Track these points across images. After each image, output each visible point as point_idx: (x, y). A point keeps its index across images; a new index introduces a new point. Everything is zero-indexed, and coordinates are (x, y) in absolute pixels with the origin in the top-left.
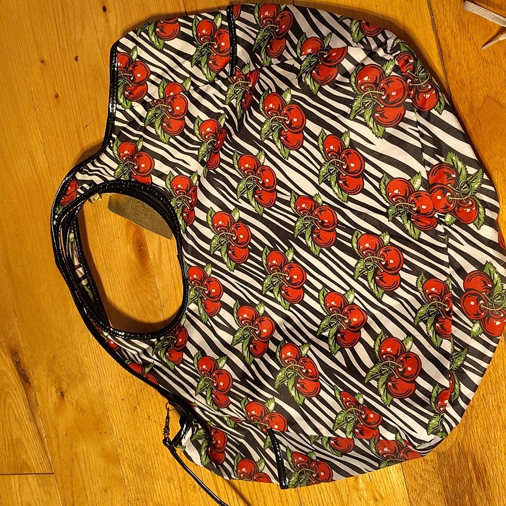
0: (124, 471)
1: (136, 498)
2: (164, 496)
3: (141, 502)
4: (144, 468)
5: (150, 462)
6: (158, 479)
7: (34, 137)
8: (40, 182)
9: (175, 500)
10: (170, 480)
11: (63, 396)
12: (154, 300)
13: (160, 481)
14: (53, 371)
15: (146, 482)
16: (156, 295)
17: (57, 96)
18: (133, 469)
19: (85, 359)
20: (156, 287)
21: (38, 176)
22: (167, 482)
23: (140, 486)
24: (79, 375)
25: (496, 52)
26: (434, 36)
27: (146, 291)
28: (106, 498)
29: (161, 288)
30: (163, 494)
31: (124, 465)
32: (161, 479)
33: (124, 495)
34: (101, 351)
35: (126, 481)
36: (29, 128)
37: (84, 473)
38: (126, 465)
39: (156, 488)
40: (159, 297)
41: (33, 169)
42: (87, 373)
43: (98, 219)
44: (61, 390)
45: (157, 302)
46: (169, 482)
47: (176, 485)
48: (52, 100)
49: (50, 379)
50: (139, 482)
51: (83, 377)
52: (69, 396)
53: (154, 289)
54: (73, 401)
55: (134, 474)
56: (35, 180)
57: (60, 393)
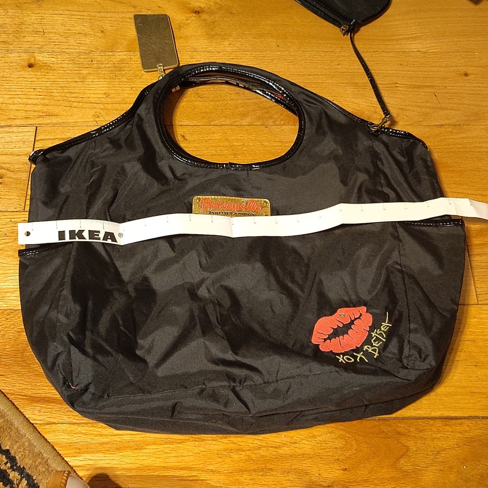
0: (120, 53)
1: (93, 60)
2: (92, 86)
3: (89, 63)
4: (120, 73)
5: (125, 80)
6: (108, 84)
7: (434, 45)
8: (393, 40)
9: (88, 95)
10: (107, 95)
11: (196, 12)
12: (273, 120)
13: (107, 86)
14: (220, 8)
15: (107, 72)
16: (277, 123)
17: (466, 75)
18: (120, 62)
19: (226, 43)
20: (284, 125)
21: (398, 40)
22: (104, 91)
23: (104, 65)
24: (213, 33)
25: (443, 464)
26: (466, 415)
27: (282, 115)
28: (96, 30)
29: (282, 129)
30: (94, 86)
31: (125, 55)
32: (108, 87)
33: (97, 49)
34: (233, 59)
35: (110, 53)
36: (442, 42)
37: (121, 15)
38: (125, 57)
39: (101, 80)
40: (275, 125)
41: (405, 37)
42: (214, 41)
43: (352, 86)
44: (201, 12)
45: (271, 122)
46: (105, 94)
47: (102, 99)
48: (463, 69)
49: (212, 4)
50: (107, 65)
51: (211, 37)
52: (194, 19)
53: (283, 122)
54: (189, 21)
55: (116, 63)
56: (395, 36)
57: (198, 10)
